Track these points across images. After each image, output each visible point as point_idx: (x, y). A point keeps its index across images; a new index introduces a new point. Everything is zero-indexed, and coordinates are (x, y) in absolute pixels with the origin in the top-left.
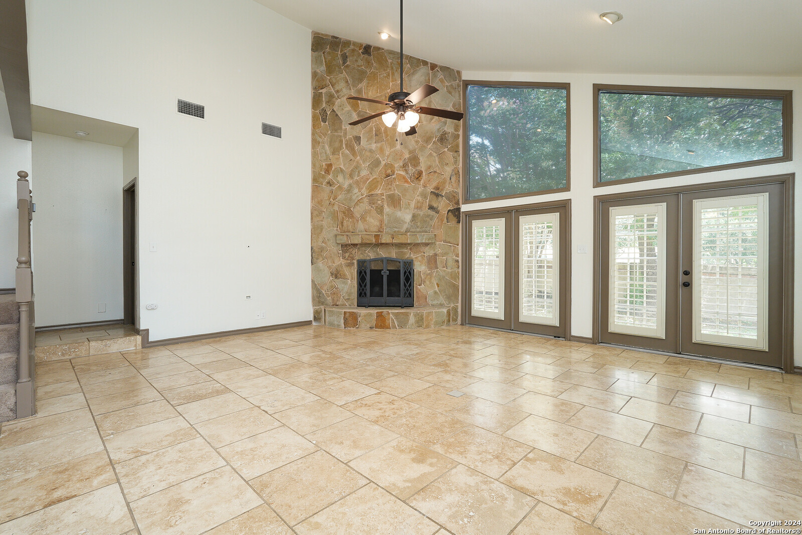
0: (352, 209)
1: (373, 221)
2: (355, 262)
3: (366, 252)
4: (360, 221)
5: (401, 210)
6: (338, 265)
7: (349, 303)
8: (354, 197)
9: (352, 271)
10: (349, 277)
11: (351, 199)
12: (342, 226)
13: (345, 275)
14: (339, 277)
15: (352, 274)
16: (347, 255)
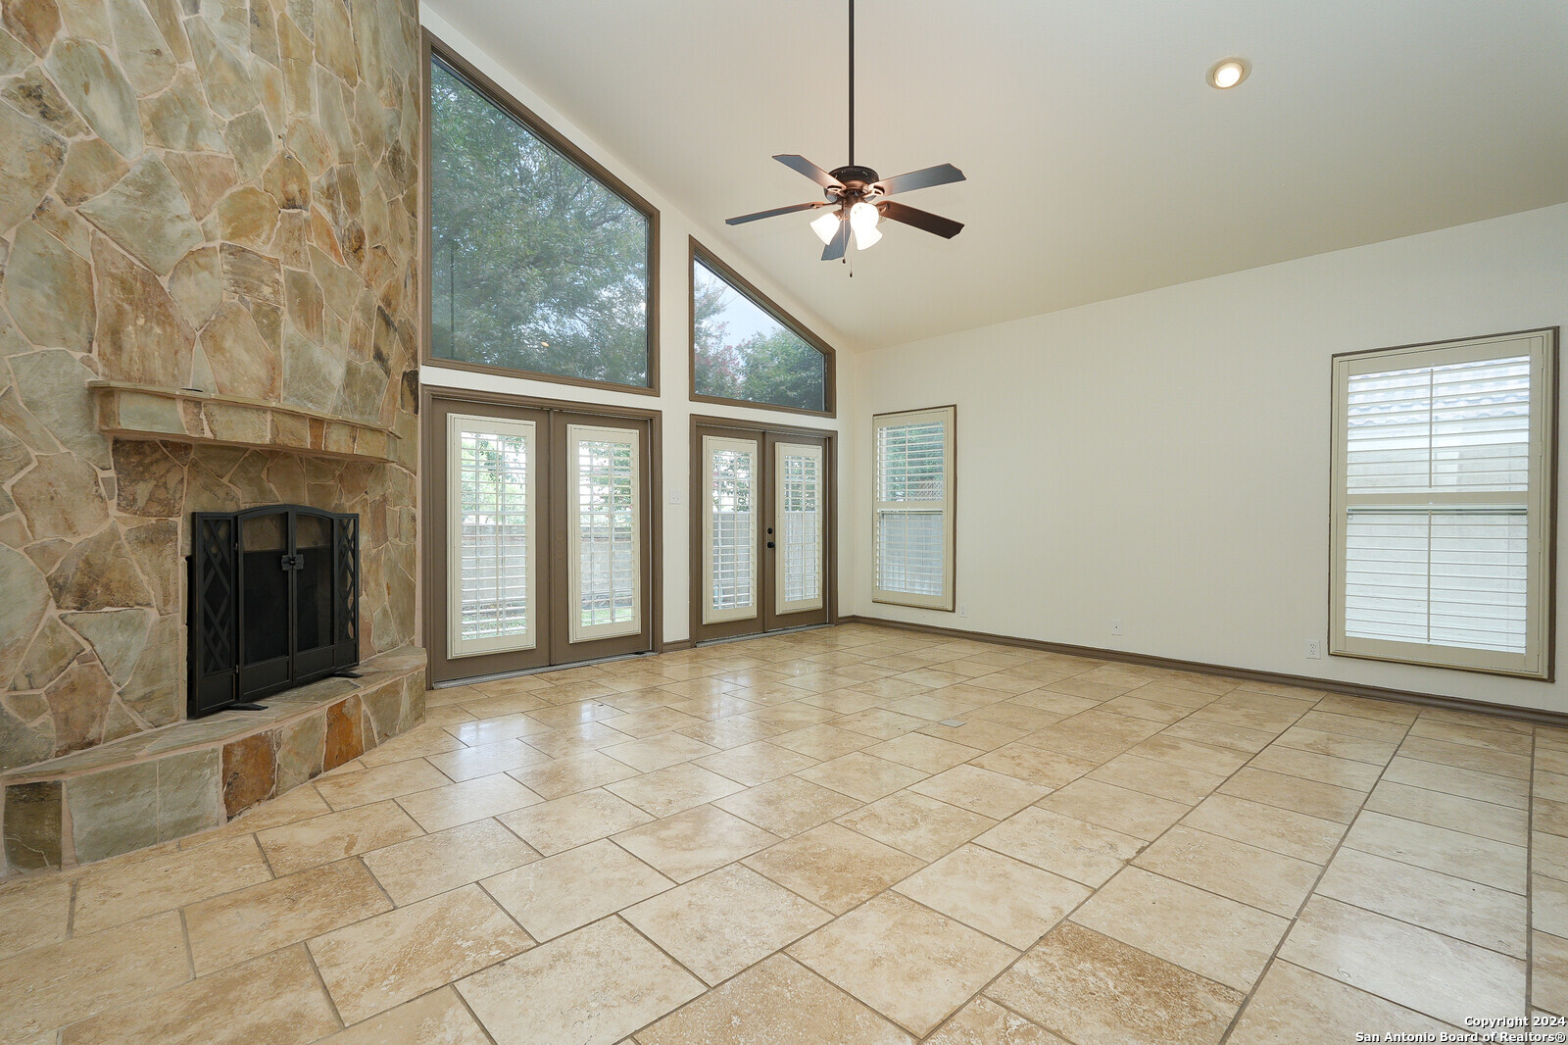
0: (164, 281)
1: (245, 357)
2: (181, 523)
3: (225, 480)
4: (198, 347)
5: (322, 342)
6: (98, 542)
7: (153, 712)
8: (174, 231)
9: (168, 564)
10: (153, 594)
11: (157, 234)
12: (117, 347)
13: (129, 586)
14: (101, 598)
15: (164, 579)
16: (143, 490)
